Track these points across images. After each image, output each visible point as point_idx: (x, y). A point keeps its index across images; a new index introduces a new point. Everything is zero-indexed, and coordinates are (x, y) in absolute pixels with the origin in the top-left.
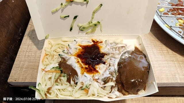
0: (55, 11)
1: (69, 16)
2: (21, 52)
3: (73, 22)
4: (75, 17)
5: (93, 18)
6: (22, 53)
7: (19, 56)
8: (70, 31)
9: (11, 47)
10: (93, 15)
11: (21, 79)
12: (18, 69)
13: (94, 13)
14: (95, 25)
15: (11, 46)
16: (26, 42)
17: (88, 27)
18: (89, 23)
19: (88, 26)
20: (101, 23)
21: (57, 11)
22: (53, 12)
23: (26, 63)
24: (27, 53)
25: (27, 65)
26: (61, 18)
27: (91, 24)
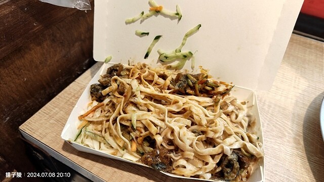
0: (131, 20)
1: (148, 34)
2: (66, 92)
3: (153, 45)
4: (158, 38)
5: (183, 44)
6: (66, 95)
7: (60, 97)
8: (145, 58)
9: (59, 80)
10: (185, 39)
11: (38, 133)
12: (45, 116)
13: (187, 36)
14: (185, 56)
15: (61, 78)
16: (83, 82)
17: (174, 57)
18: (176, 51)
19: (173, 55)
20: (194, 56)
21: (133, 21)
22: (127, 22)
23: (62, 112)
24: (73, 98)
25: (61, 116)
26: (137, 34)
27: (178, 54)
